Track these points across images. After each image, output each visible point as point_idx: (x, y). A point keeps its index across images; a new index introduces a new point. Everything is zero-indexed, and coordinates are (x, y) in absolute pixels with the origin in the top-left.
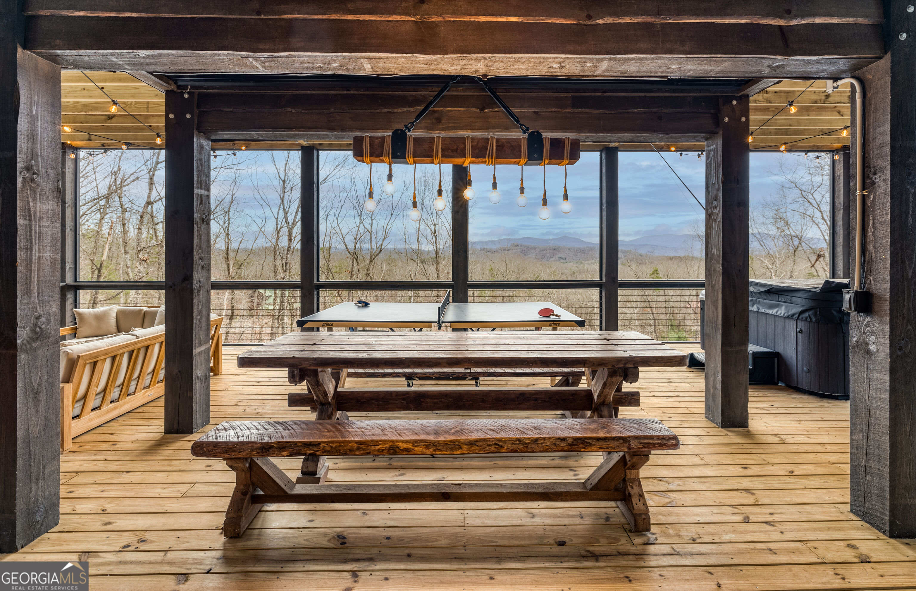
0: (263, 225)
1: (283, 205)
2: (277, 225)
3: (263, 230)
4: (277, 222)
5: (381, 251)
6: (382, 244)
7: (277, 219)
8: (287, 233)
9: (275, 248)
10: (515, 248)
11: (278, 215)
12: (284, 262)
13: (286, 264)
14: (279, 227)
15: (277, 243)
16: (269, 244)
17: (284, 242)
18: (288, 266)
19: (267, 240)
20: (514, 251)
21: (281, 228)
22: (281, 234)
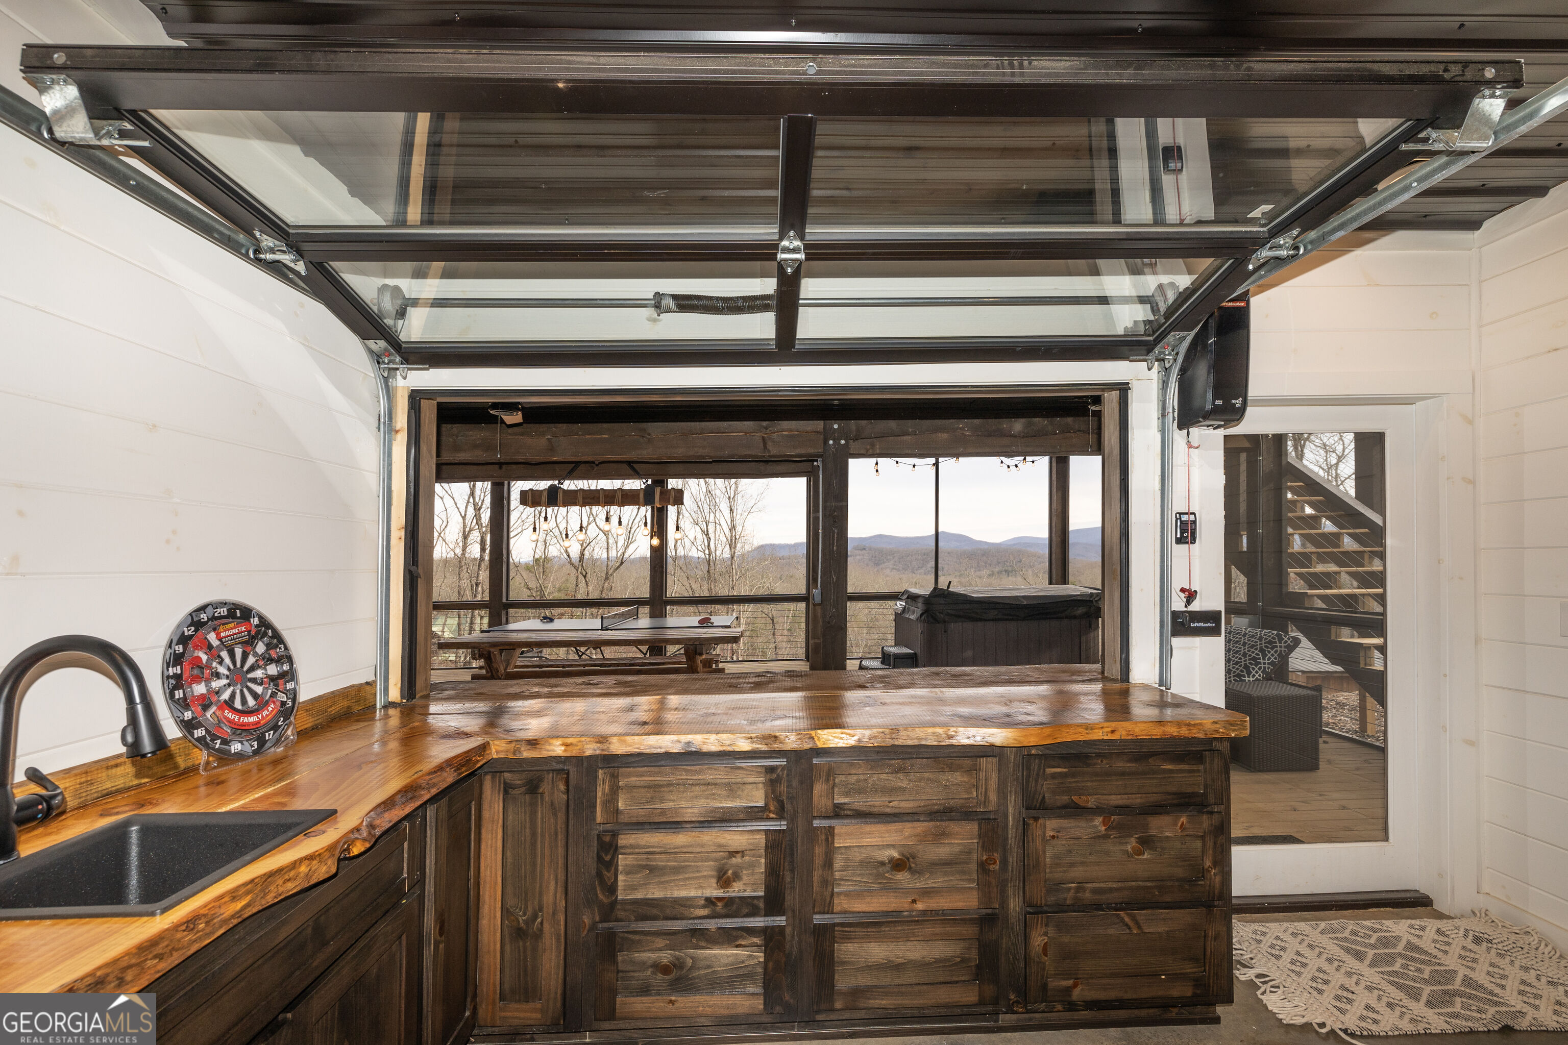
0: (443, 527)
1: (474, 498)
2: (465, 526)
3: (442, 535)
4: (464, 523)
5: (622, 563)
6: (624, 553)
7: (464, 518)
8: (479, 539)
9: (460, 562)
10: (860, 552)
11: (466, 511)
12: (474, 582)
13: (477, 585)
14: (467, 529)
15: (463, 554)
16: (451, 555)
17: (474, 551)
18: (480, 588)
19: (449, 550)
20: (858, 557)
21: (471, 530)
22: (469, 541)
